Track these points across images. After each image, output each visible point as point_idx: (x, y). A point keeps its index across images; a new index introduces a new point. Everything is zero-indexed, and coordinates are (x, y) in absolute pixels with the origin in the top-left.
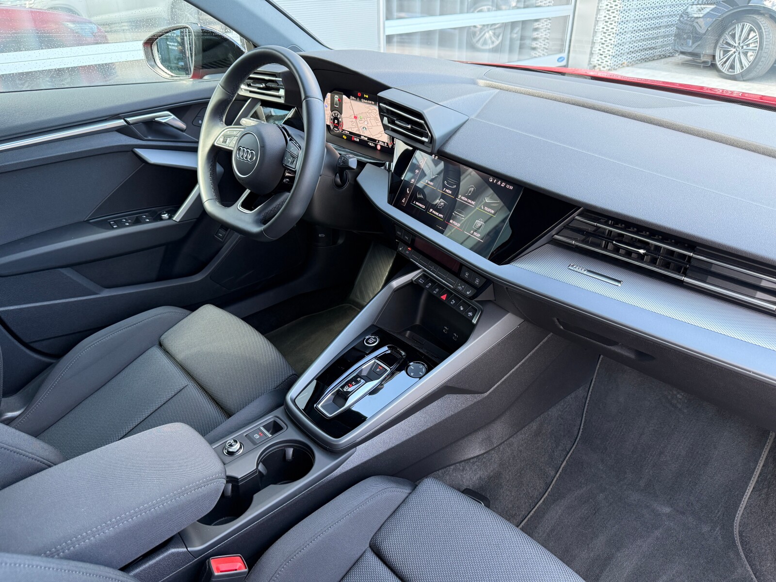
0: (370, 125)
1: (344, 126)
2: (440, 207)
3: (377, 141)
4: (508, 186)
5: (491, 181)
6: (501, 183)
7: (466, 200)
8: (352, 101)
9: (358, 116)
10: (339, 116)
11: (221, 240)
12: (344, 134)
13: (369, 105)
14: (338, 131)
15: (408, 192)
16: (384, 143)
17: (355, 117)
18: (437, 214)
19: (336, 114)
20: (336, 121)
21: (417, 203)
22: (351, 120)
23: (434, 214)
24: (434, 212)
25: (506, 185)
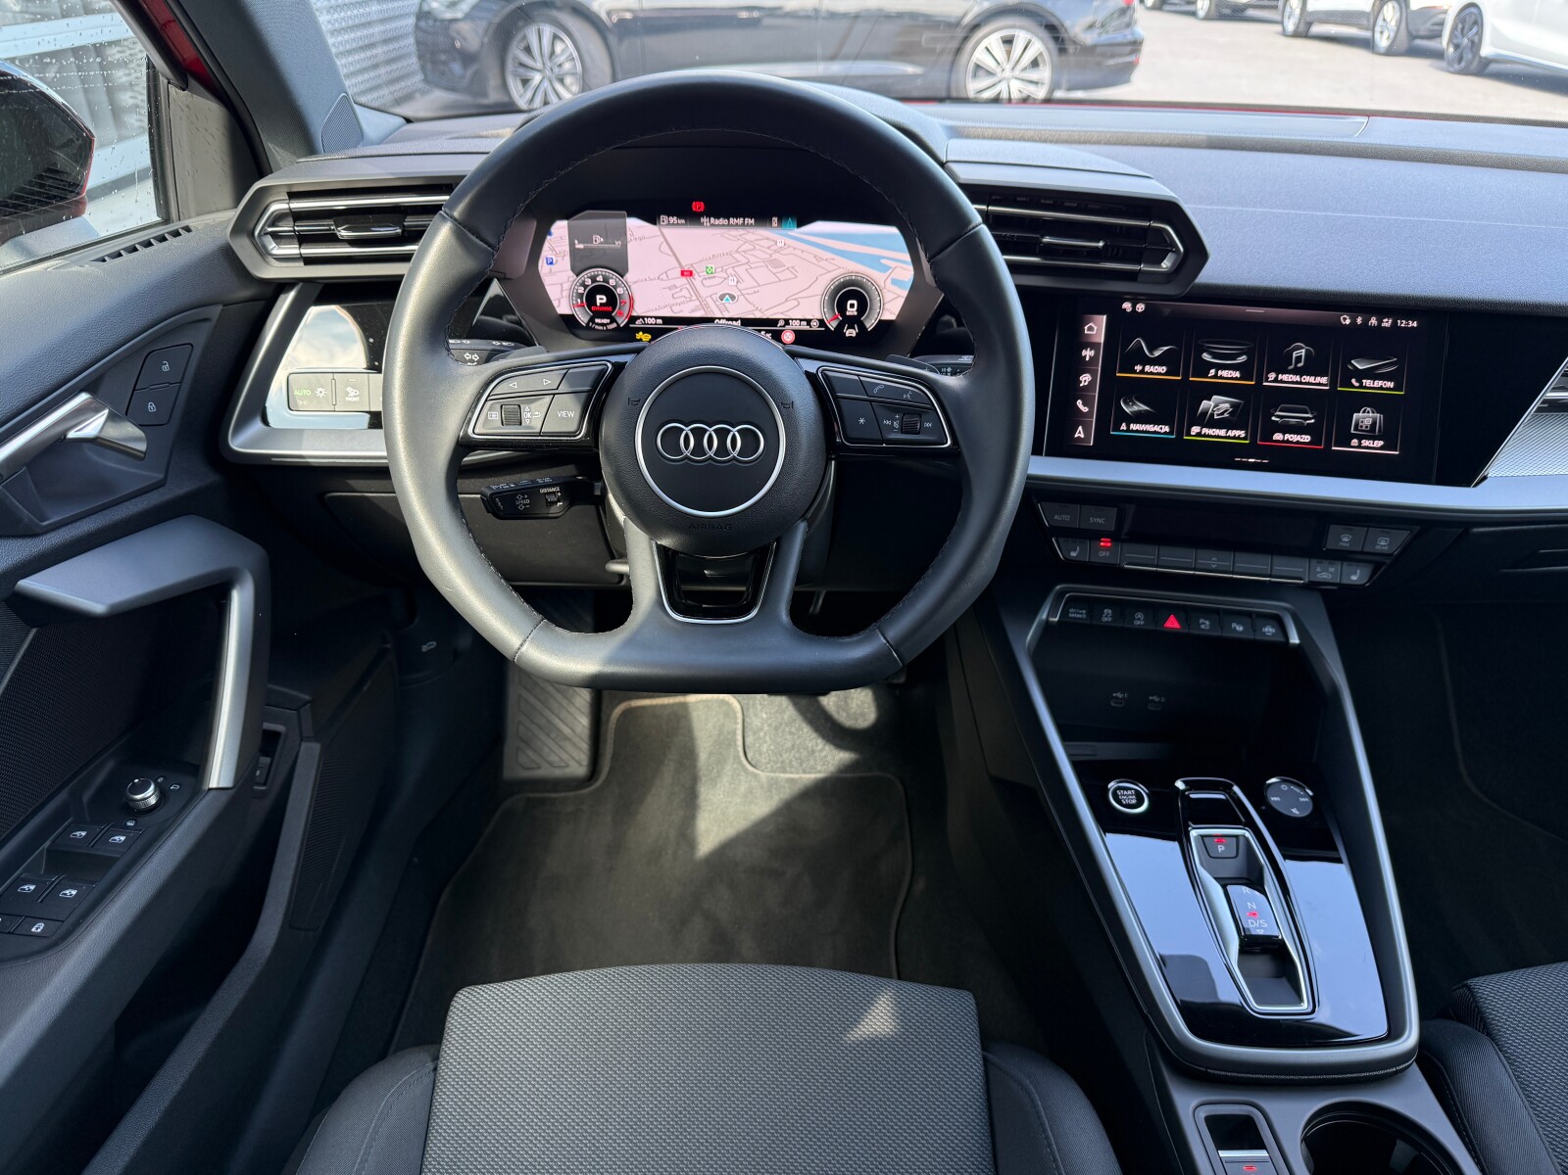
0: (748, 282)
1: (636, 306)
2: (1222, 413)
3: (781, 323)
4: (1402, 323)
5: (1348, 322)
6: (1380, 322)
7: (1298, 378)
8: (669, 232)
9: (697, 269)
10: (612, 282)
11: (264, 788)
12: (638, 330)
13: (741, 231)
14: (614, 325)
15: (1085, 409)
16: (809, 322)
17: (687, 273)
18: (1222, 432)
19: (600, 278)
20: (601, 299)
21: (1133, 427)
22: (670, 283)
23: (1205, 436)
24: (1205, 431)
25: (1394, 323)
